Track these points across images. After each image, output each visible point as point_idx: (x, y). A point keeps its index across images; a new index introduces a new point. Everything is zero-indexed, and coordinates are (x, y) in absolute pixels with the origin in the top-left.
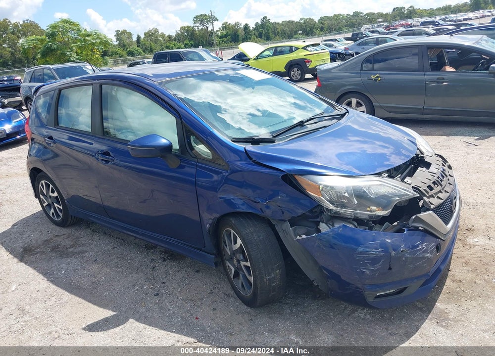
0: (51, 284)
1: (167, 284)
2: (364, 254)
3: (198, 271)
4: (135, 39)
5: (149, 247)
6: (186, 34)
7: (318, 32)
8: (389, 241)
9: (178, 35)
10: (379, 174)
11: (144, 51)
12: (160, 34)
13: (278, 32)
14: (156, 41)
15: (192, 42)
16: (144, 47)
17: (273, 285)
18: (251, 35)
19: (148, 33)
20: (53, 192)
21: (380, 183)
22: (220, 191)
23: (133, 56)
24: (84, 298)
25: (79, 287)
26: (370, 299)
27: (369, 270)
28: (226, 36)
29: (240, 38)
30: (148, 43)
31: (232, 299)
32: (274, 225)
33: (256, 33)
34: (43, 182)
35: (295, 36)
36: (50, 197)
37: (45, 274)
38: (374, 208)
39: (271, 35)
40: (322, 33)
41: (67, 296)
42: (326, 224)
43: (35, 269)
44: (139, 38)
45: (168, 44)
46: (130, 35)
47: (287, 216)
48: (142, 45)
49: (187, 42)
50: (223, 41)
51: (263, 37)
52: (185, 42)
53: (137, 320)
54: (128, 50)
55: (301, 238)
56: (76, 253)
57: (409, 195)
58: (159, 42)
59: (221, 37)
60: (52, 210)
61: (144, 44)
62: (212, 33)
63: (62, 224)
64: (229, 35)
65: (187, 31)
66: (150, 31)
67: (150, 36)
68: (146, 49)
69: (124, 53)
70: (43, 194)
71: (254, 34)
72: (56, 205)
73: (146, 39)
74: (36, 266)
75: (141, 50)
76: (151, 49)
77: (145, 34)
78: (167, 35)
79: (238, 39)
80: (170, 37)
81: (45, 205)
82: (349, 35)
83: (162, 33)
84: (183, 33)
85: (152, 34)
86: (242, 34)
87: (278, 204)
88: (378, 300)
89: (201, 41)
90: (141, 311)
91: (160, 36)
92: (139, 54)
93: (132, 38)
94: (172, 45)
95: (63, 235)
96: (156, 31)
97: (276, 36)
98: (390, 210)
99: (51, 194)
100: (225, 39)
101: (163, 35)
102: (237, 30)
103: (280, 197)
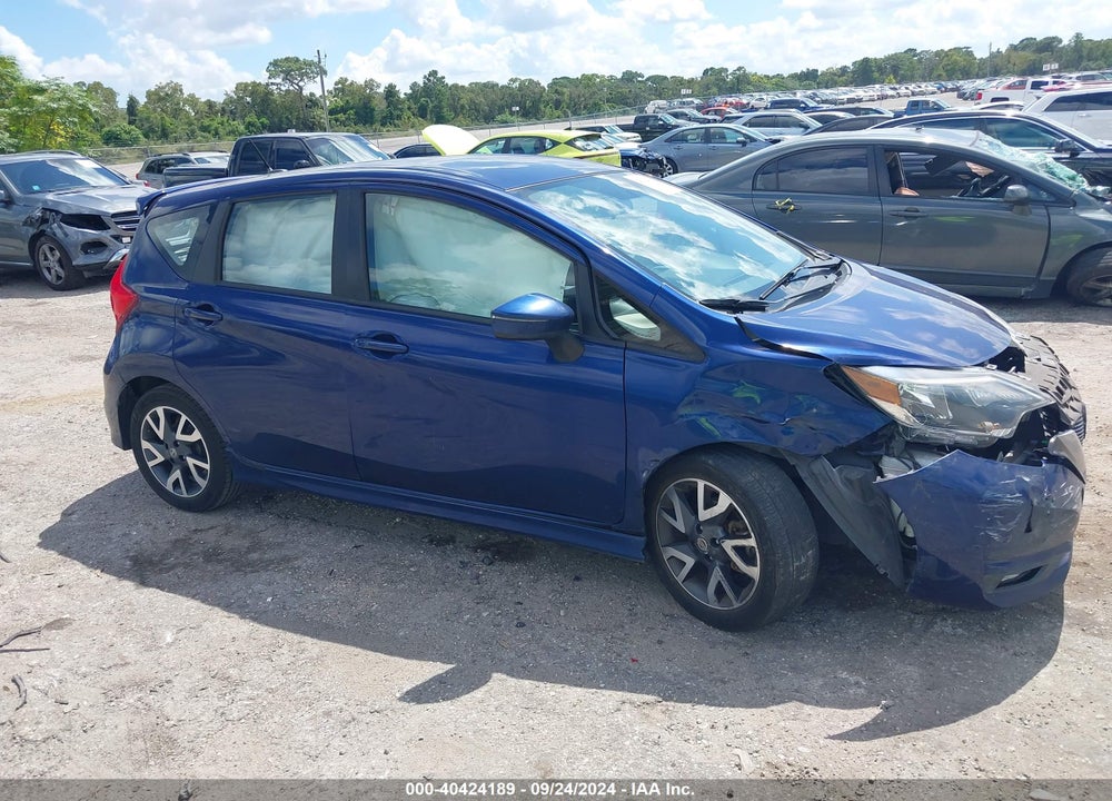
0: (256, 625)
1: (527, 604)
2: (995, 502)
3: (577, 579)
4: (122, 104)
5: (440, 542)
6: (249, 99)
7: (548, 110)
8: (1027, 480)
9: (229, 101)
10: (982, 365)
11: (146, 136)
12: (185, 96)
13: (463, 107)
14: (177, 112)
15: (263, 120)
16: (147, 125)
17: (802, 578)
18: (401, 110)
19: (156, 93)
20: (188, 430)
21: (994, 379)
22: (685, 402)
23: (117, 145)
24: (355, 645)
25: (327, 626)
26: (988, 590)
27: (998, 532)
28: (343, 110)
29: (378, 116)
30: (156, 117)
31: (682, 623)
32: (794, 466)
33: (413, 106)
34: (160, 410)
35: (499, 118)
36: (176, 443)
37: (228, 607)
38: (988, 424)
39: (446, 112)
40: (559, 112)
41: (313, 646)
42: (899, 458)
43: (193, 597)
44: (132, 103)
45: (206, 122)
46: (110, 95)
47: (826, 446)
48: (141, 120)
49: (252, 118)
50: (337, 120)
51: (428, 117)
52: (247, 119)
53: (511, 673)
54: (106, 129)
55: (883, 480)
56: (272, 562)
57: (1039, 400)
58: (182, 116)
59: (332, 112)
60: (177, 474)
61: (147, 119)
62: (313, 102)
63: (204, 505)
64: (352, 109)
65: (252, 94)
66: (161, 88)
67: (161, 99)
68: (152, 130)
69: (96, 137)
70: (154, 438)
71: (409, 108)
72: (191, 461)
73: (151, 107)
74: (194, 592)
75: (138, 132)
76: (163, 130)
77: (149, 94)
78: (203, 100)
79: (372, 117)
80: (210, 104)
81: (151, 464)
82: (630, 120)
83: (192, 96)
84: (242, 98)
85: (167, 95)
86: (380, 106)
87: (811, 425)
88: (1002, 590)
89: (287, 118)
90: (505, 657)
91: (186, 101)
92: (135, 141)
93: (115, 102)
94: (215, 124)
95: (212, 528)
96: (177, 89)
97: (457, 115)
98: (1015, 427)
99: (179, 436)
100: (341, 116)
101: (192, 100)
102: (369, 98)
103: (815, 410)
